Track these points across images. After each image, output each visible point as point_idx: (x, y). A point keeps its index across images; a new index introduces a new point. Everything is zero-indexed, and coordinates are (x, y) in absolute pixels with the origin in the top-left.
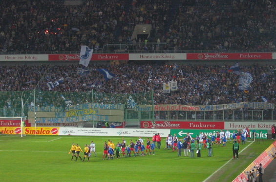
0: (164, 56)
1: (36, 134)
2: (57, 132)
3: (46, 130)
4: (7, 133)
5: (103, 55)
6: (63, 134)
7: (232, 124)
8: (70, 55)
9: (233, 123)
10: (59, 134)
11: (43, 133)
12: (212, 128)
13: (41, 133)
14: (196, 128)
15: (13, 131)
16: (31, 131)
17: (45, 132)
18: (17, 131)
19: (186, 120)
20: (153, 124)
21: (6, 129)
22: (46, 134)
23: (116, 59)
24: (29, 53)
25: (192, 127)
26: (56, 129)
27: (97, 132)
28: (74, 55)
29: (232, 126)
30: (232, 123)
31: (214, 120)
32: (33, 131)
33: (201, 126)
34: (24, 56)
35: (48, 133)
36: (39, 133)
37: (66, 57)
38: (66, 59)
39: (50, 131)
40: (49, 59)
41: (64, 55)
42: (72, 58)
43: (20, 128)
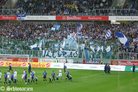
0: (133, 18)
1: (35, 67)
2: (49, 66)
3: (43, 64)
4: (17, 65)
5: (91, 17)
8: (70, 17)
10: (50, 68)
15: (21, 65)
16: (32, 65)
17: (41, 66)
18: (24, 65)
21: (16, 63)
22: (42, 67)
24: (43, 15)
26: (49, 64)
27: (76, 66)
28: (72, 17)
32: (34, 65)
34: (39, 16)
35: (43, 66)
36: (37, 66)
37: (67, 18)
38: (67, 19)
39: (45, 65)
40: (56, 19)
41: (66, 17)
42: (71, 18)
43: (26, 63)
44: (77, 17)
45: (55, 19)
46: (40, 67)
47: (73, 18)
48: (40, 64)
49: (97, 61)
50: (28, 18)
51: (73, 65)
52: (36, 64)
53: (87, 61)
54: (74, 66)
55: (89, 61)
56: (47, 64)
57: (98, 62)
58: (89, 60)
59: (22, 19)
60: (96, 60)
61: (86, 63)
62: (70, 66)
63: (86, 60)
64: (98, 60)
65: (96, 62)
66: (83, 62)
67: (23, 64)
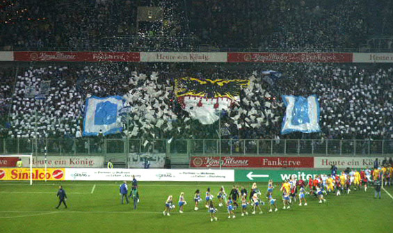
2: (61, 176)
6: (72, 178)
7: (325, 161)
9: (327, 158)
10: (65, 179)
11: (40, 178)
12: (296, 166)
13: (37, 178)
14: (272, 166)
16: (20, 174)
19: (258, 155)
20: (208, 161)
25: (267, 165)
26: (60, 171)
28: (54, 54)
29: (325, 163)
30: (325, 158)
31: (299, 155)
32: (24, 174)
33: (279, 163)
37: (43, 55)
38: (43, 58)
39: (51, 174)
40: (15, 59)
41: (38, 53)
44: (65, 54)
48: (37, 171)
54: (119, 174)
62: (109, 174)
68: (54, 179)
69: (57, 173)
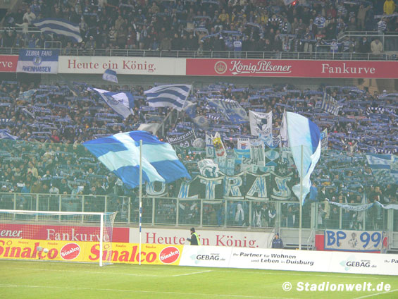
2: (176, 257)
3: (147, 251)
8: (244, 63)
10: (180, 264)
11: (138, 259)
13: (132, 259)
15: (56, 252)
17: (142, 257)
21: (37, 244)
22: (145, 262)
23: (369, 75)
26: (174, 250)
27: (285, 259)
28: (255, 63)
35: (151, 259)
36: (126, 260)
37: (235, 66)
38: (235, 73)
39: (158, 255)
40: (187, 72)
41: (228, 62)
42: (251, 69)
43: (76, 246)
44: (274, 64)
45: (183, 73)
46: (136, 262)
47: (258, 67)
48: (135, 248)
49: (373, 240)
50: (72, 66)
51: (273, 256)
52: (120, 250)
53: (332, 240)
54: (276, 259)
55: (340, 241)
56: (166, 251)
57: (376, 246)
58: (339, 238)
59: (39, 70)
60: (368, 235)
61: (327, 247)
62: (260, 258)
63: (329, 237)
64: (376, 237)
65: (371, 245)
66: (314, 244)
67: (67, 248)
68: (162, 263)
69: (168, 253)
